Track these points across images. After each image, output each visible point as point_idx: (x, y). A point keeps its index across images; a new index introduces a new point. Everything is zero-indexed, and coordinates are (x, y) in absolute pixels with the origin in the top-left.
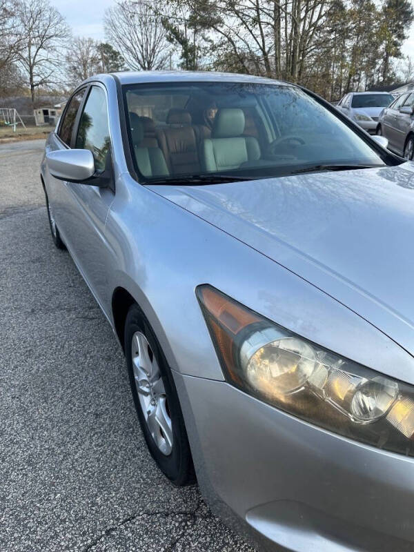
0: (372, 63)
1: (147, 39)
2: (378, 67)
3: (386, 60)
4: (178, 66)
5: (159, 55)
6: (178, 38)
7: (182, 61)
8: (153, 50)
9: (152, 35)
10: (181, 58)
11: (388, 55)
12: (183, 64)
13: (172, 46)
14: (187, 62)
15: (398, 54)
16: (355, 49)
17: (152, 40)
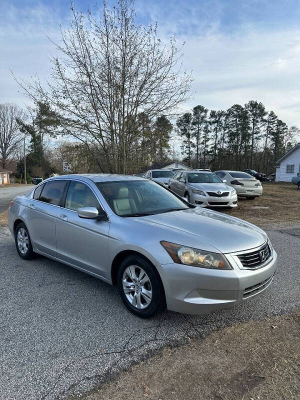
0: (154, 150)
1: (5, 129)
2: (157, 152)
3: (161, 149)
4: (28, 147)
5: (14, 139)
6: (28, 130)
7: (31, 144)
8: (9, 137)
9: (9, 127)
10: (31, 142)
11: (162, 146)
12: (32, 146)
13: (23, 134)
14: (35, 145)
15: (167, 146)
16: (143, 143)
17: (9, 130)
